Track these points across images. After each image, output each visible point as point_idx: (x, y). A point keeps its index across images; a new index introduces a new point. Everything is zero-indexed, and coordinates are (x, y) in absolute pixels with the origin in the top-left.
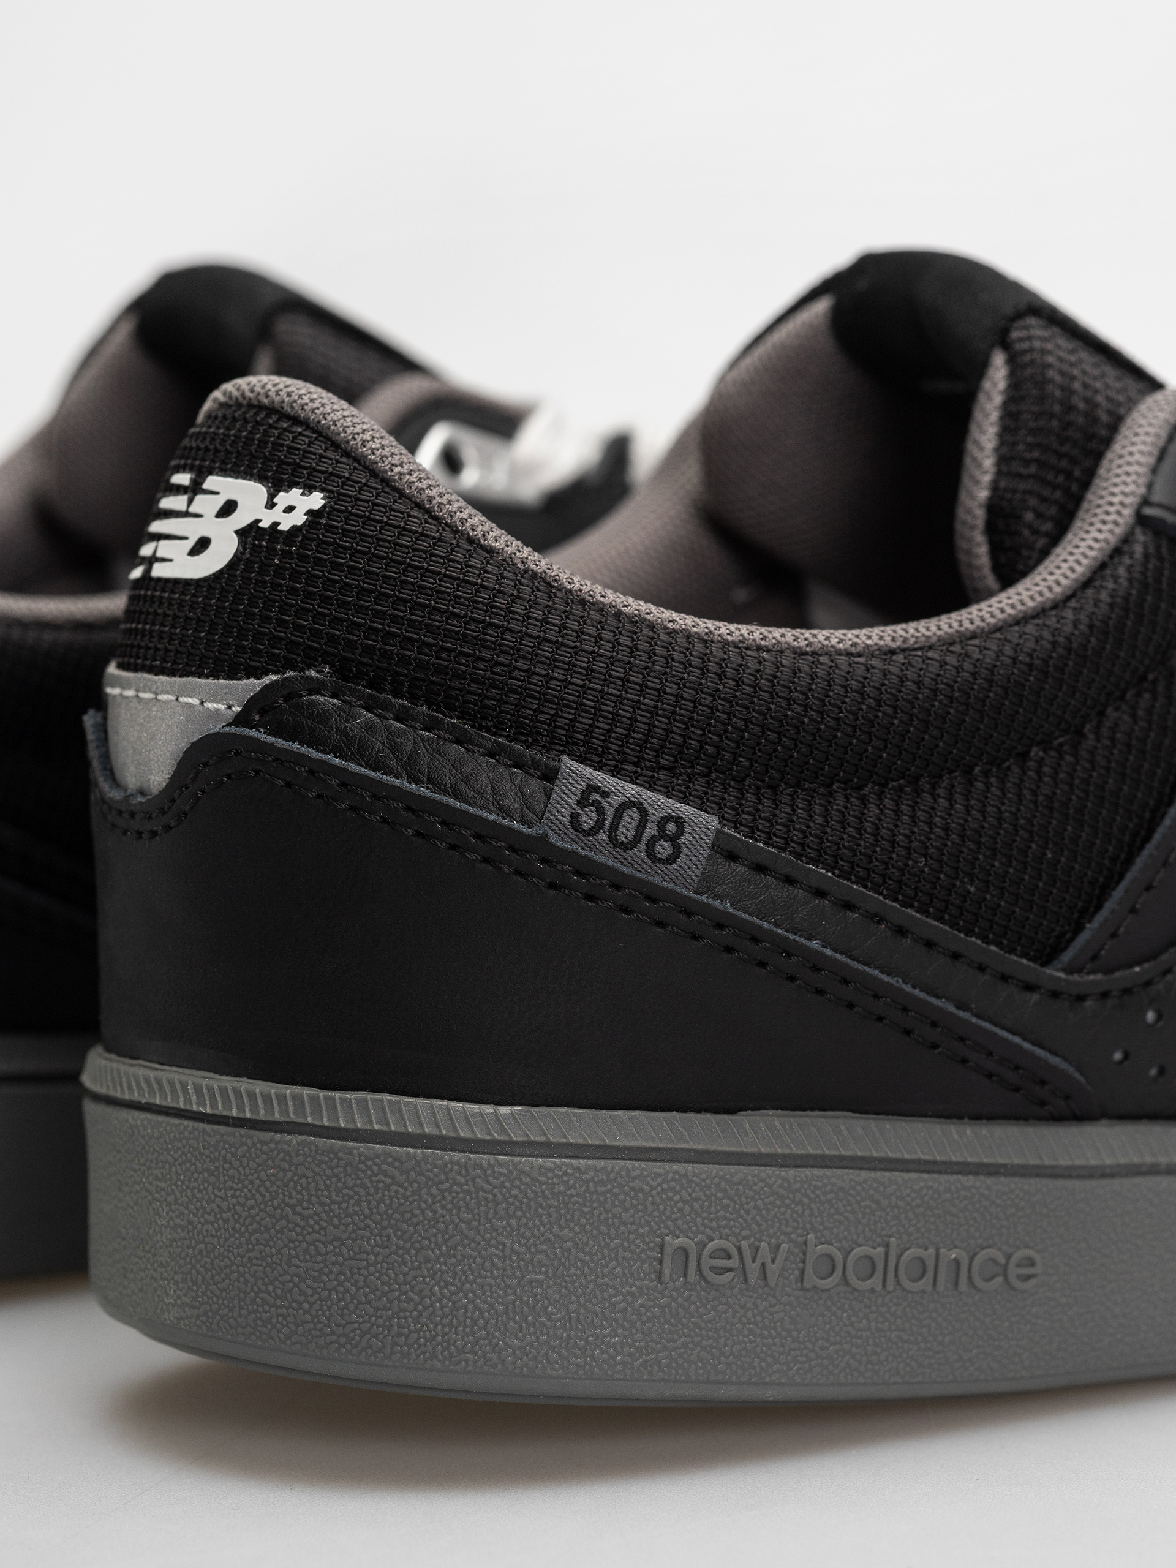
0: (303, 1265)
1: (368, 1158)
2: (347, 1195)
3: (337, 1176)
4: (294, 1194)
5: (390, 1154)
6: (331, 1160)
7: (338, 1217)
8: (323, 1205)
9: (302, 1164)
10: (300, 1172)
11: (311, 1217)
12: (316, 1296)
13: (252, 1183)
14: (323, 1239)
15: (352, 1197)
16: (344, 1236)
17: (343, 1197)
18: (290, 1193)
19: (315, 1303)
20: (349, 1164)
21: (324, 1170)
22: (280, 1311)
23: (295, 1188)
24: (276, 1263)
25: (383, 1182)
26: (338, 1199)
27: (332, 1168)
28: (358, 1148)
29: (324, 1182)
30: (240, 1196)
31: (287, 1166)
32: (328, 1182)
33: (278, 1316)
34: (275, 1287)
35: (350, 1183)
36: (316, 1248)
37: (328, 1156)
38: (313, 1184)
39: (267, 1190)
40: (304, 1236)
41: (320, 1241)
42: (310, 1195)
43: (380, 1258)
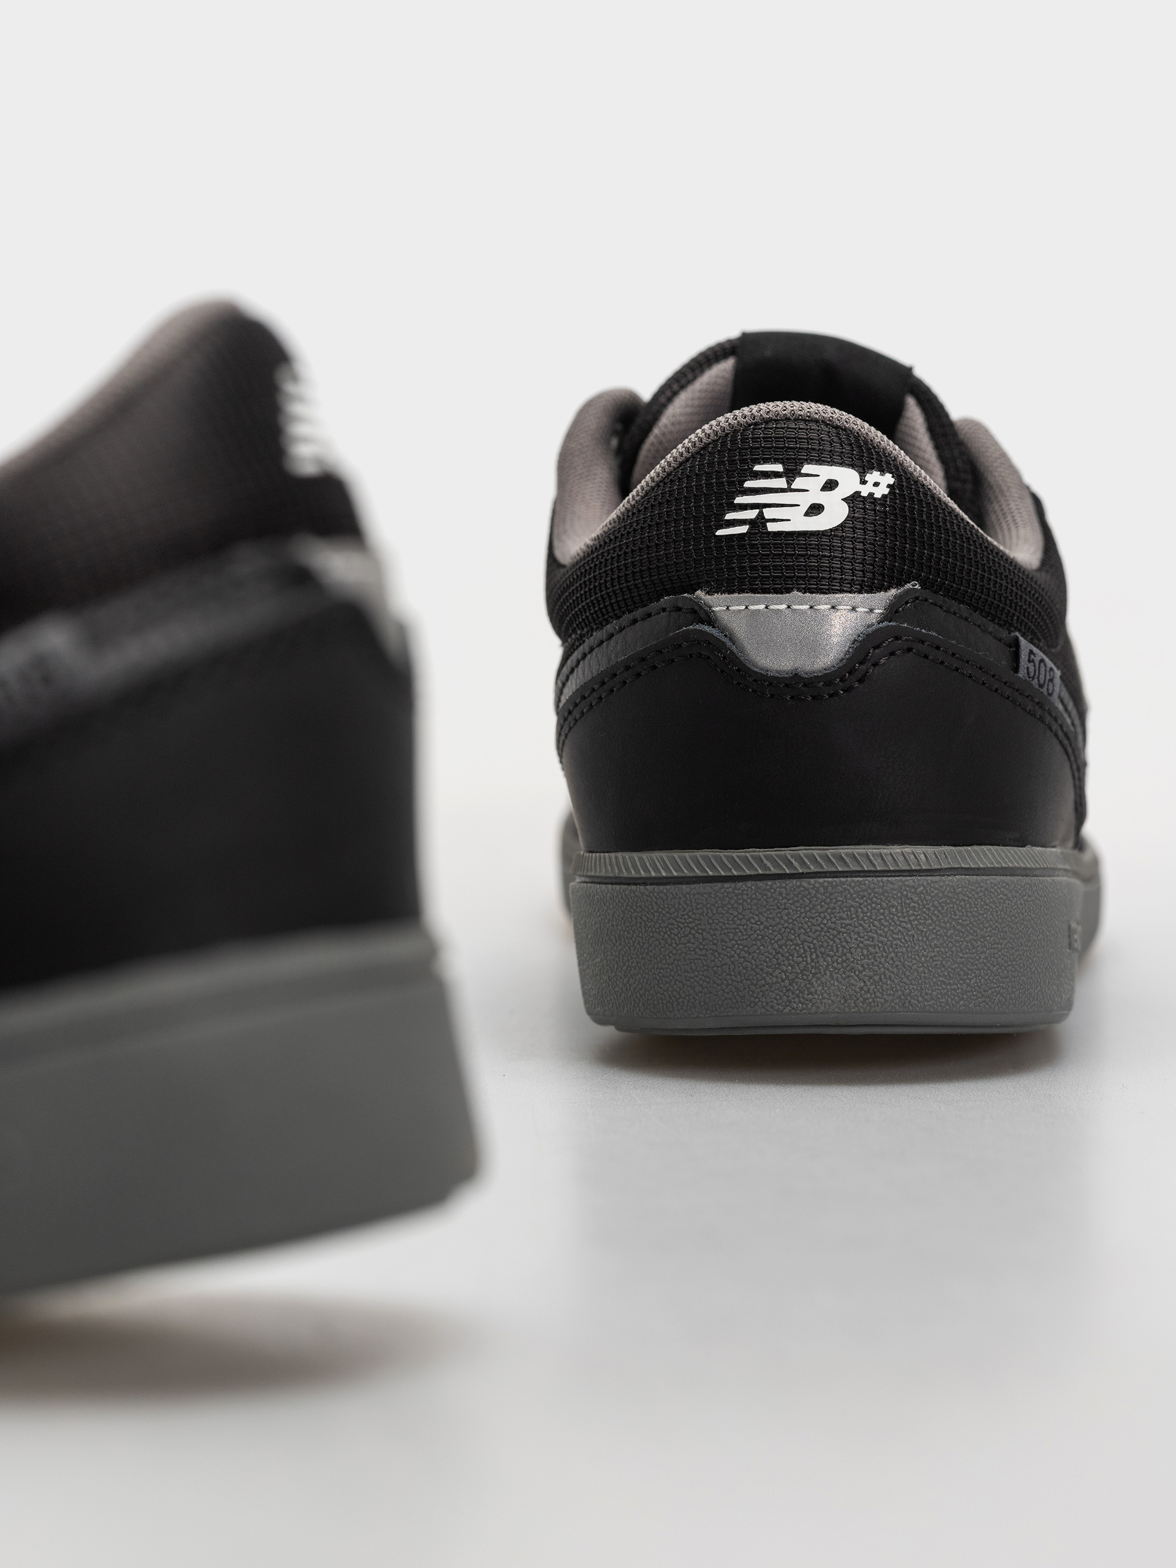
0: (965, 956)
1: (996, 885)
2: (986, 909)
3: (980, 897)
4: (957, 912)
5: (1003, 881)
6: (977, 888)
7: (983, 924)
8: (974, 916)
9: (961, 893)
10: (960, 898)
11: (967, 925)
12: (973, 975)
13: (929, 909)
14: (975, 938)
15: (989, 910)
16: (986, 935)
17: (984, 911)
18: (955, 912)
19: (973, 979)
20: (986, 889)
21: (974, 895)
22: (953, 987)
23: (957, 909)
24: (949, 958)
25: (1002, 899)
26: (982, 912)
27: (977, 893)
28: (989, 880)
29: (974, 902)
30: (921, 919)
31: (952, 895)
32: (976, 902)
33: (952, 989)
34: (949, 972)
35: (988, 901)
36: (972, 945)
37: (974, 886)
38: (968, 905)
39: (939, 911)
40: (964, 938)
41: (974, 940)
42: (967, 912)
43: (1003, 946)
